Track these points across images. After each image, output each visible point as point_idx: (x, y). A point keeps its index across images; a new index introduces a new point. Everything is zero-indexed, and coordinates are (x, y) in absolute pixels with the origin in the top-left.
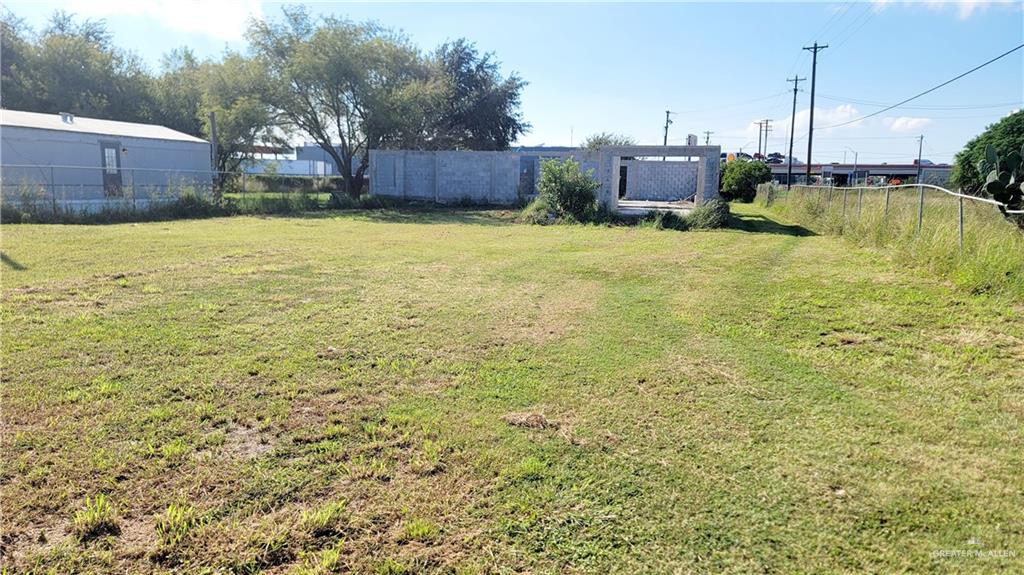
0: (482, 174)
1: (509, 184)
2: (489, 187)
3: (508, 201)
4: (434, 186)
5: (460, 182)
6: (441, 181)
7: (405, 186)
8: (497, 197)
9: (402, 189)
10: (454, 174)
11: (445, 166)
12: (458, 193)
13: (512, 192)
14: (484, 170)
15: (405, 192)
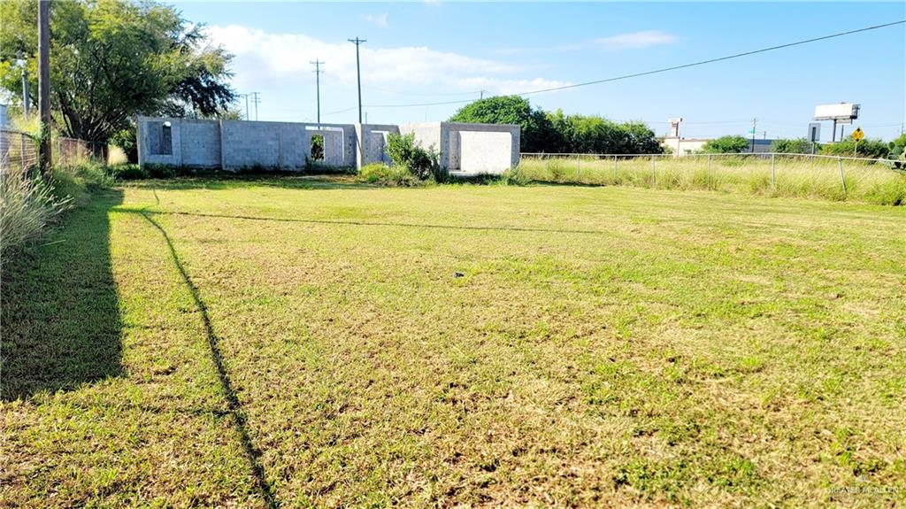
0: (270, 143)
1: (297, 151)
2: (278, 154)
3: (297, 167)
4: (219, 153)
5: (248, 150)
6: (227, 150)
7: (182, 155)
8: (286, 163)
9: (180, 158)
10: (241, 142)
11: (231, 134)
12: (248, 161)
13: (300, 159)
14: (272, 139)
15: (182, 160)
